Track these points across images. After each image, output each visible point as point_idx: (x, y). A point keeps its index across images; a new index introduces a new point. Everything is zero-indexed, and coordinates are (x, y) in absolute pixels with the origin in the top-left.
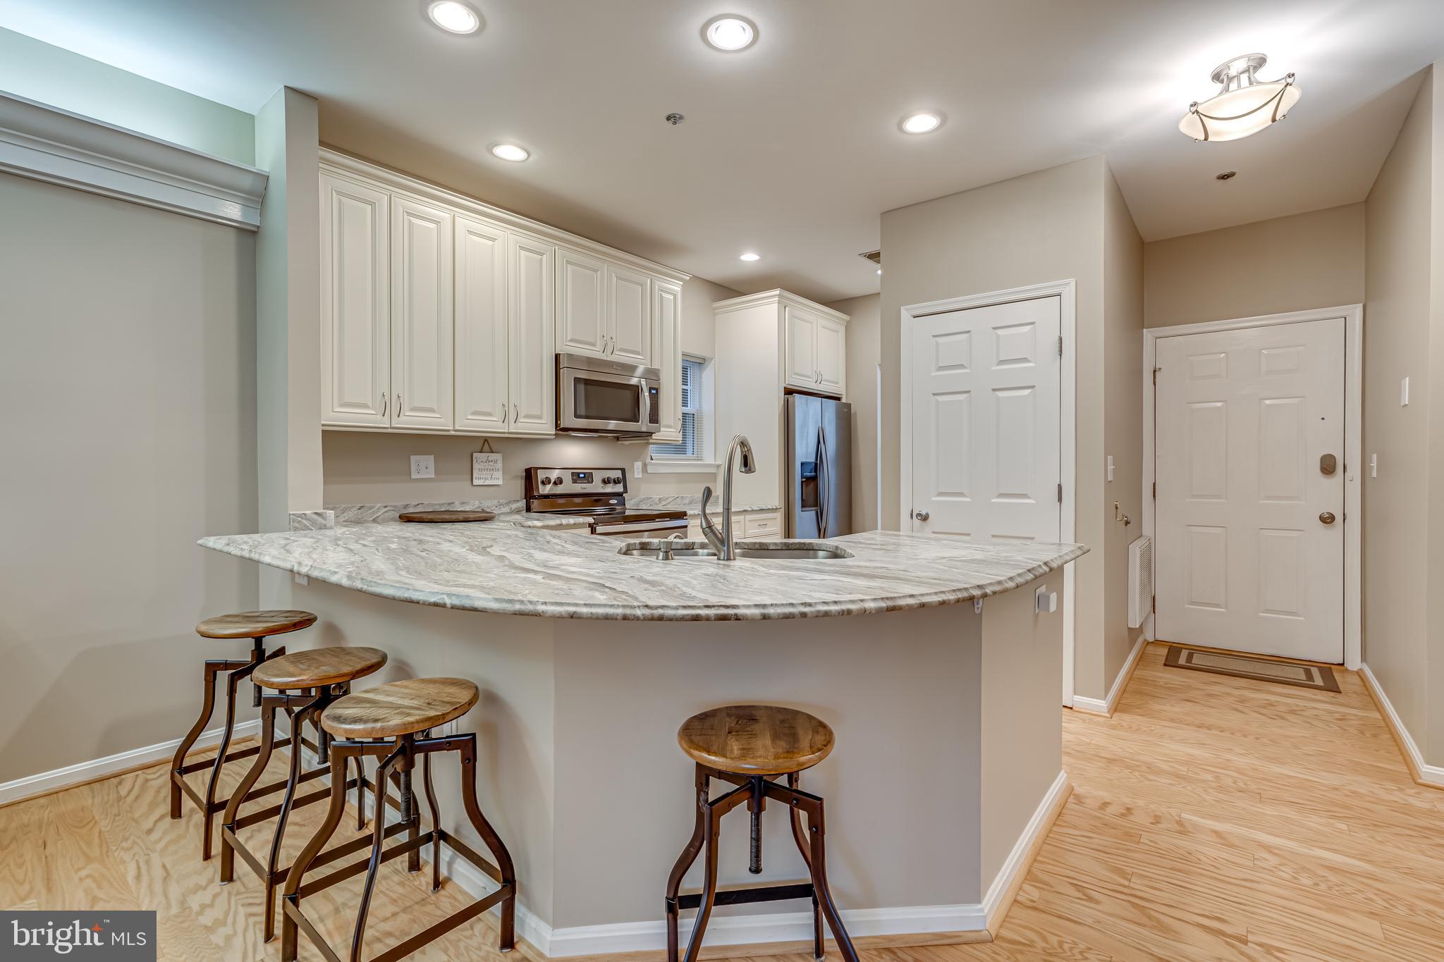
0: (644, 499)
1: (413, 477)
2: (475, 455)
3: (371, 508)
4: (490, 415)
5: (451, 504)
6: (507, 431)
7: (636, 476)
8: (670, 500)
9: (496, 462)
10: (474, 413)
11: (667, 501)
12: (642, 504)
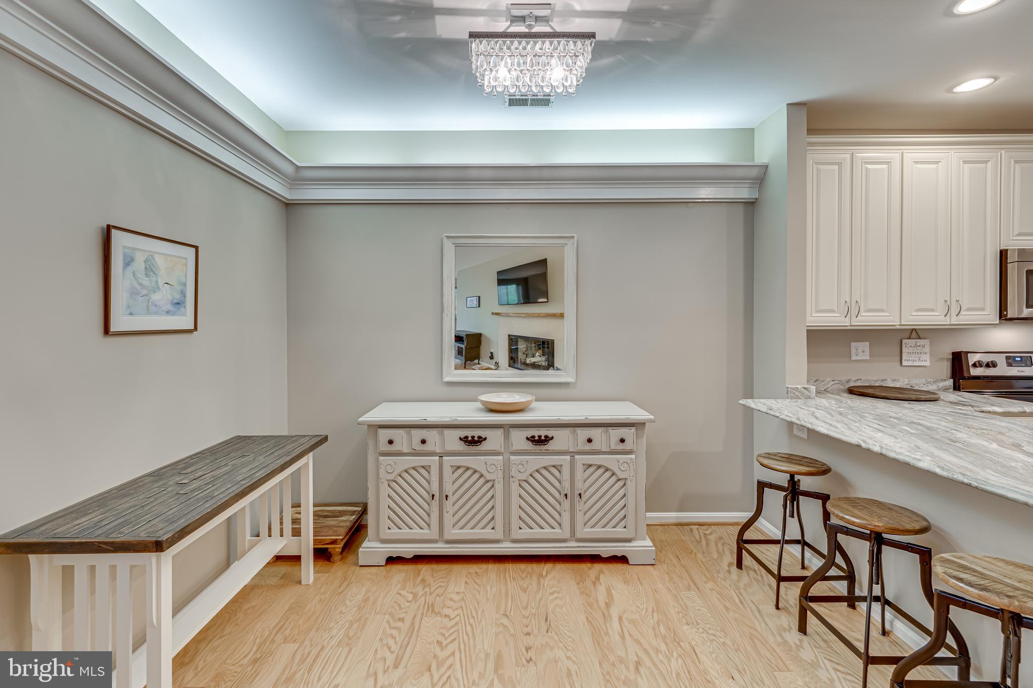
1: (853, 359)
2: (904, 341)
3: (823, 381)
4: (933, 310)
5: (883, 380)
6: (948, 323)
9: (924, 346)
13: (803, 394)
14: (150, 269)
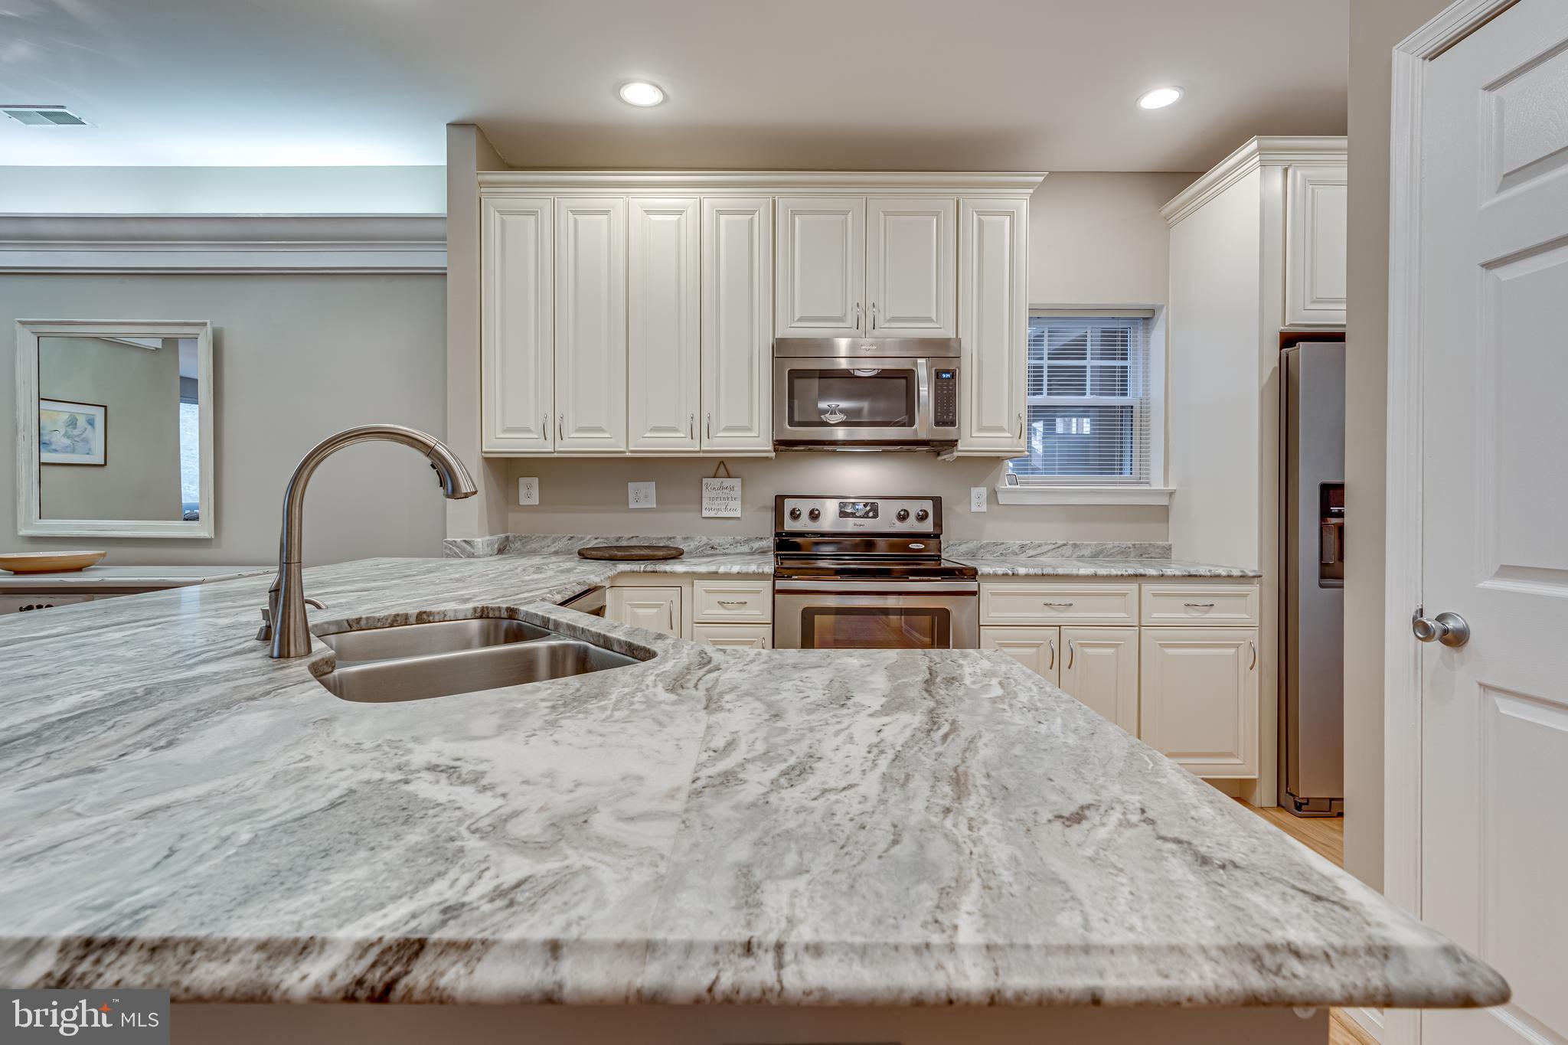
0: (988, 544)
1: (631, 506)
2: (705, 481)
3: (582, 539)
4: (676, 430)
5: (671, 538)
7: (974, 508)
8: (1046, 548)
9: (732, 489)
10: (654, 429)
11: (1039, 551)
12: (984, 552)
13: (463, 550)
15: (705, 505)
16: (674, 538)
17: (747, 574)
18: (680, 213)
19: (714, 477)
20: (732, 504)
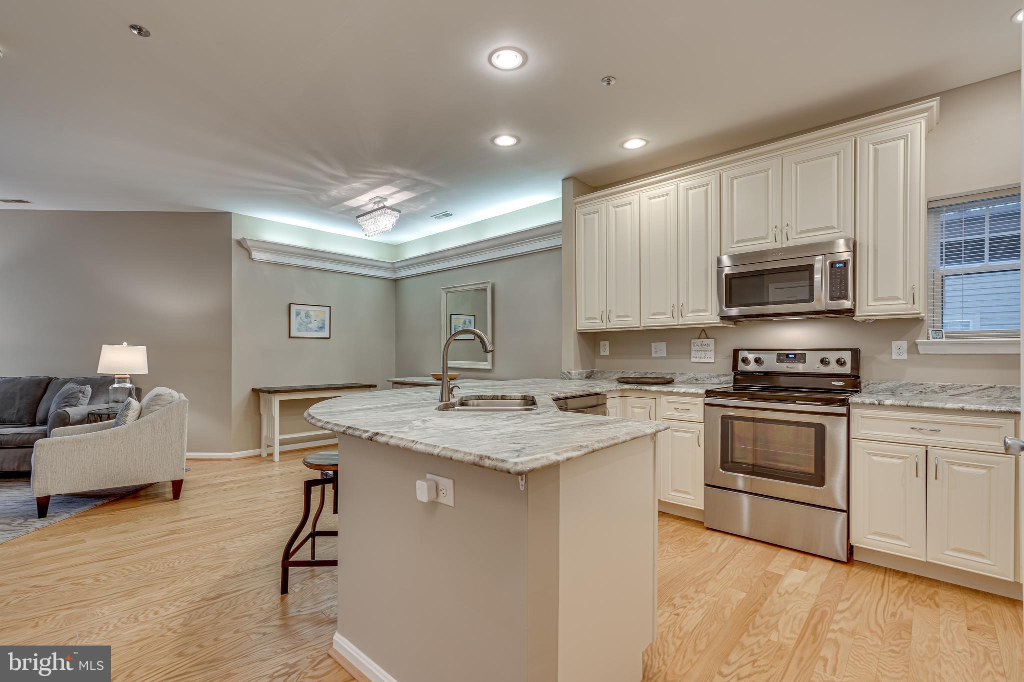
0: (907, 384)
1: (653, 356)
2: (693, 341)
3: (628, 373)
4: (665, 314)
5: (673, 373)
6: (676, 324)
7: (894, 357)
8: (969, 389)
9: (709, 345)
10: (654, 314)
11: (962, 391)
12: (903, 390)
13: (567, 377)
14: (307, 315)
15: (692, 355)
16: (675, 373)
17: (689, 393)
18: (667, 195)
19: (699, 339)
20: (708, 354)
